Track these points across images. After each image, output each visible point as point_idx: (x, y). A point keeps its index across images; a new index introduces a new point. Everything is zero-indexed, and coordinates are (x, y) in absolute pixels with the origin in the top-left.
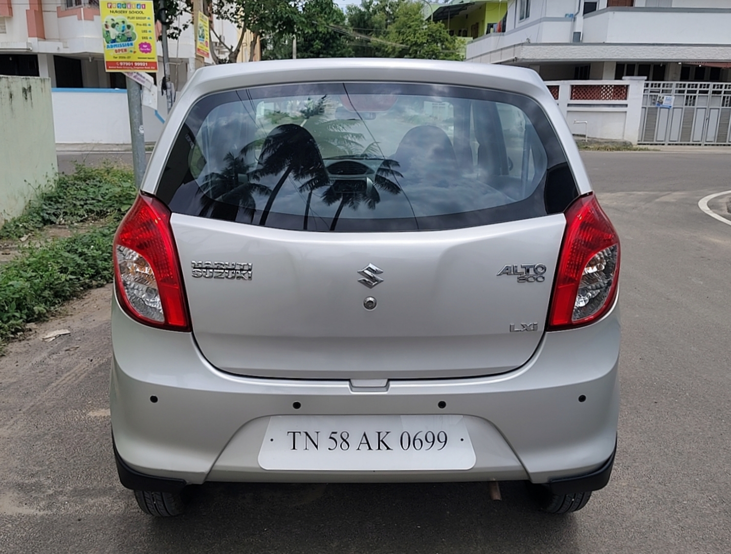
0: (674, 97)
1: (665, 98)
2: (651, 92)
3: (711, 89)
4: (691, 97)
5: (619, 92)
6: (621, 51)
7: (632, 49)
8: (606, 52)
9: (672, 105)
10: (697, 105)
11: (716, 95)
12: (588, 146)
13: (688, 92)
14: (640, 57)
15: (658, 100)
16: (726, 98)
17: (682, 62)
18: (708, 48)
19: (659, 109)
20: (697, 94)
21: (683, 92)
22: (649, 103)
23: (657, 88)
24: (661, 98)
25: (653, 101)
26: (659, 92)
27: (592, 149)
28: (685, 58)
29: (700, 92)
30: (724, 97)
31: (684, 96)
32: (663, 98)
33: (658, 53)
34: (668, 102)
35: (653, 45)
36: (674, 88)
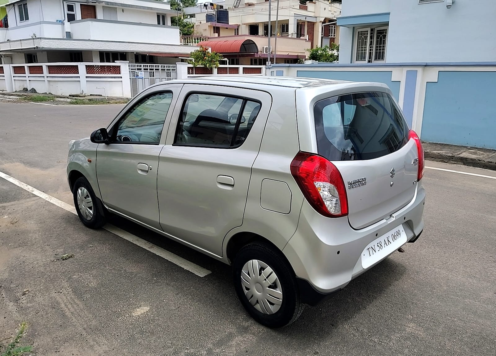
0: (143, 73)
1: (139, 73)
2: (132, 70)
3: (160, 68)
4: (152, 72)
5: (116, 70)
6: (102, 45)
7: (108, 44)
8: (94, 46)
9: (143, 77)
10: (155, 77)
11: (163, 71)
12: (110, 102)
13: (150, 69)
14: (113, 48)
15: (136, 74)
16: (168, 73)
17: (136, 52)
18: (147, 45)
19: (137, 79)
20: (154, 71)
21: (147, 69)
22: (132, 76)
23: (134, 67)
24: (137, 73)
25: (133, 75)
26: (135, 70)
27: (112, 103)
28: (137, 50)
29: (156, 69)
30: (167, 72)
31: (148, 72)
32: (138, 73)
33: (122, 47)
34: (141, 75)
35: (119, 42)
36: (142, 68)
